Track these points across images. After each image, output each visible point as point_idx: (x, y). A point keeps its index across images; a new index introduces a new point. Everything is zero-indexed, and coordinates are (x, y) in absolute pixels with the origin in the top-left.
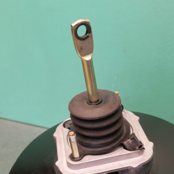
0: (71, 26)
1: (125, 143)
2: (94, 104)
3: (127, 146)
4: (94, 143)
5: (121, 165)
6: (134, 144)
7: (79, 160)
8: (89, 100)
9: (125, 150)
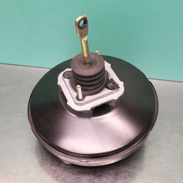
0: (76, 21)
1: (108, 86)
2: (88, 65)
3: (110, 87)
4: (90, 88)
5: (107, 99)
6: (114, 86)
7: (83, 100)
8: (84, 61)
9: (109, 90)
